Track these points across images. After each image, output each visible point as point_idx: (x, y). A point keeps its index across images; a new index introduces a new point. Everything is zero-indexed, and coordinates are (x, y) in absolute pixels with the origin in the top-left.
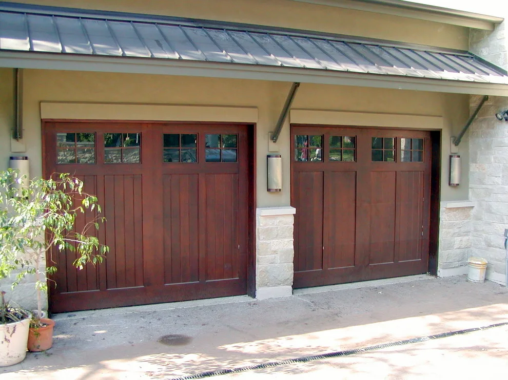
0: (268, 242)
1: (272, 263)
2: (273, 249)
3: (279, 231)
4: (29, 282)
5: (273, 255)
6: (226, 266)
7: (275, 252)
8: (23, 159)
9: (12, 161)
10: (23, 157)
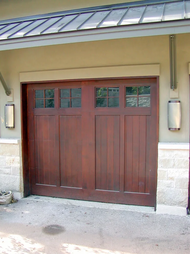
0: (166, 170)
1: (169, 187)
2: (170, 176)
3: (176, 163)
4: (12, 175)
5: (170, 181)
6: (140, 184)
7: (172, 179)
8: (11, 106)
9: (7, 106)
10: (11, 104)
